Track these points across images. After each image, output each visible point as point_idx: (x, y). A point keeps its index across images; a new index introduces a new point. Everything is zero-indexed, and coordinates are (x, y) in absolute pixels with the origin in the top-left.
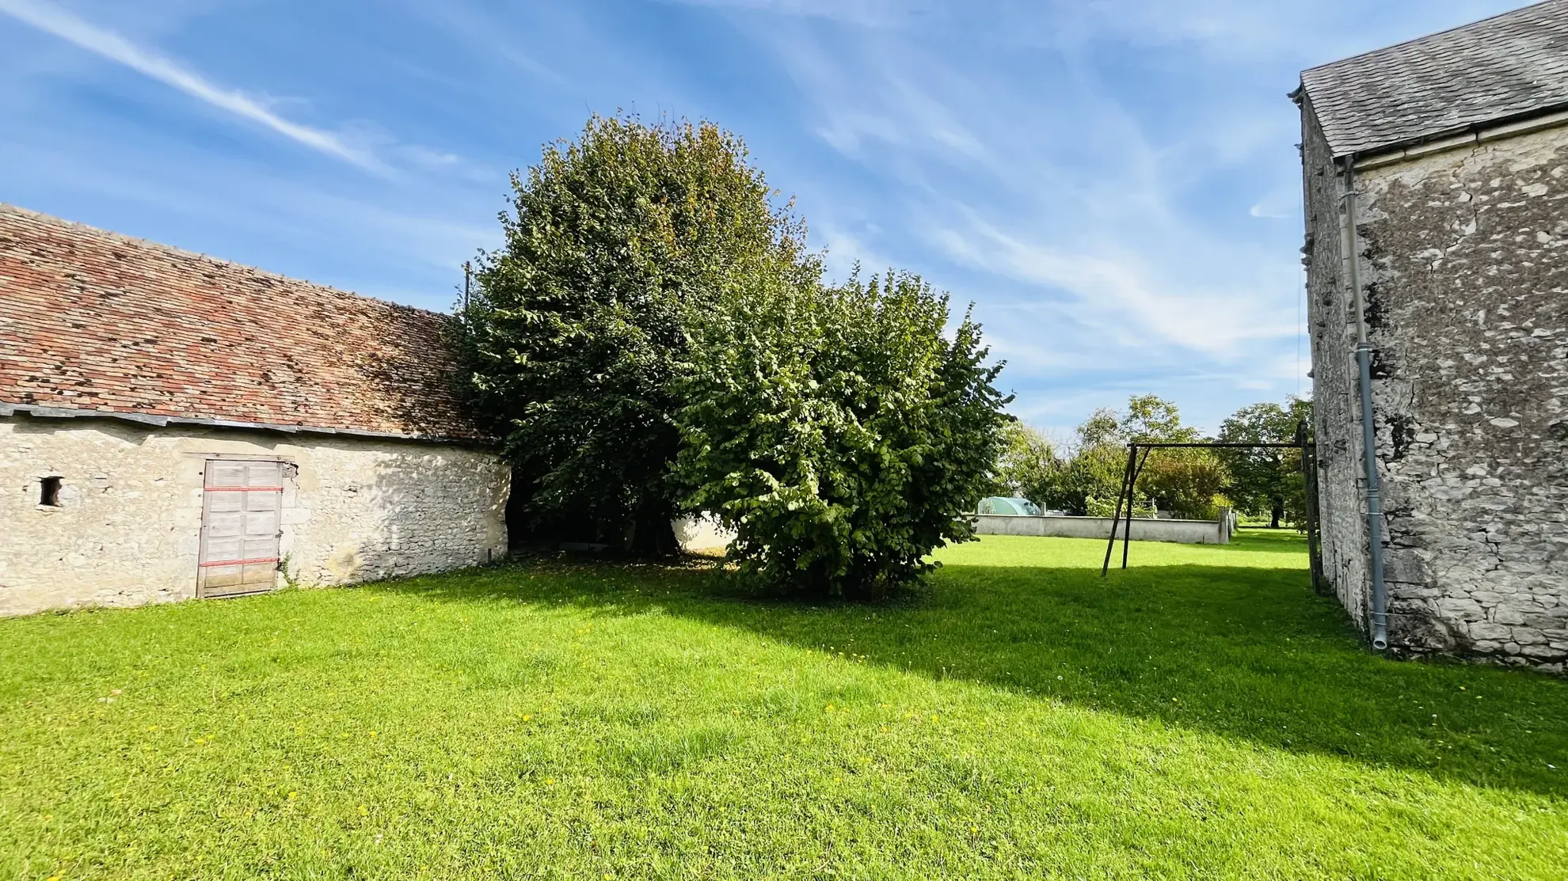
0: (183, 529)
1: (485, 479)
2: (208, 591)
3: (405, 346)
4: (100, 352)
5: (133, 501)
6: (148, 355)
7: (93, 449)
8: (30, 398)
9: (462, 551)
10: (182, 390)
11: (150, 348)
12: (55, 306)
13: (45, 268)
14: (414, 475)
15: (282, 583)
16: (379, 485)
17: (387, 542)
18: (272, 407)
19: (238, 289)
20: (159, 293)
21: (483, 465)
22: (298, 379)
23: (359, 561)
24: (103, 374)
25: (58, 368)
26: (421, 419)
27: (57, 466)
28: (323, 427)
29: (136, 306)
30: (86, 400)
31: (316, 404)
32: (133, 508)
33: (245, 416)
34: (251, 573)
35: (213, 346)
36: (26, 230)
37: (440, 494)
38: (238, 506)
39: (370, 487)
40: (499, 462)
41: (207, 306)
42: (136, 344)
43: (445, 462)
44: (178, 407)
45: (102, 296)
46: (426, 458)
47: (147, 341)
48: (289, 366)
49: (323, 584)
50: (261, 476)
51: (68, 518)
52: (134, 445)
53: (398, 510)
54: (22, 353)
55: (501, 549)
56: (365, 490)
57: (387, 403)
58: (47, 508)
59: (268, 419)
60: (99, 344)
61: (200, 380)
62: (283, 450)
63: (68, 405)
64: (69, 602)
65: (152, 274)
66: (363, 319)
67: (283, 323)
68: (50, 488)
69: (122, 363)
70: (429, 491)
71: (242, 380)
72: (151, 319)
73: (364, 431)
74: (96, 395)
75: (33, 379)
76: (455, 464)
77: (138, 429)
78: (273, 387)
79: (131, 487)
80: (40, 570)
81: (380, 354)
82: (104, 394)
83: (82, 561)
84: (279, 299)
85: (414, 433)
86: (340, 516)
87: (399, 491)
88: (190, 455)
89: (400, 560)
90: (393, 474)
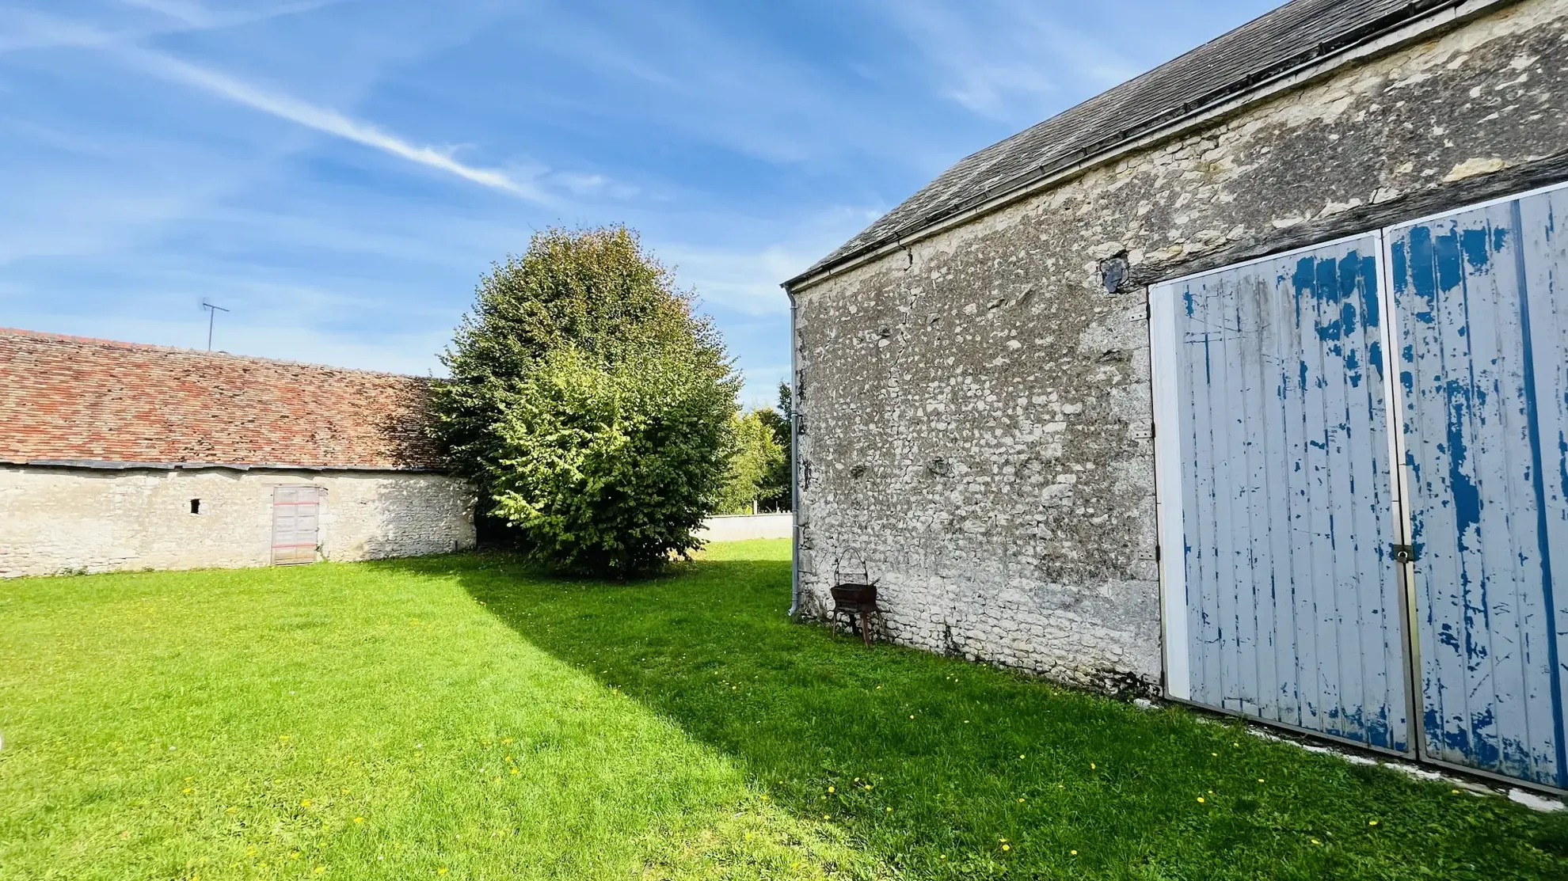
0: (263, 527)
1: (457, 494)
2: (278, 562)
3: (415, 407)
4: (223, 430)
5: (236, 511)
6: (248, 429)
7: (215, 483)
8: (183, 459)
9: (441, 542)
10: (261, 448)
11: (251, 426)
12: (206, 406)
13: (205, 384)
14: (405, 493)
15: (319, 559)
16: (380, 499)
17: (386, 535)
18: (311, 455)
19: (311, 382)
20: (262, 391)
21: (454, 485)
22: (333, 436)
23: (366, 548)
24: (221, 443)
25: (199, 441)
26: (409, 457)
27: (198, 493)
28: (339, 465)
29: (248, 400)
30: (210, 458)
31: (339, 451)
32: (236, 515)
33: (294, 462)
34: (301, 551)
35: (287, 420)
36: (199, 363)
37: (423, 504)
38: (292, 513)
39: (374, 501)
40: (468, 483)
41: (289, 395)
42: (243, 424)
43: (427, 484)
44: (257, 459)
45: (231, 397)
46: (412, 482)
47: (249, 421)
48: (329, 428)
49: (344, 561)
50: (305, 495)
51: (204, 521)
52: (235, 481)
53: (393, 515)
54: (184, 435)
55: (472, 541)
56: (370, 503)
57: (388, 447)
58: (194, 514)
59: (307, 462)
60: (223, 426)
61: (273, 442)
62: (318, 480)
63: (200, 461)
64: (206, 565)
65: (261, 380)
66: (390, 391)
67: (334, 399)
68: (195, 505)
69: (232, 436)
70: (416, 502)
71: (298, 440)
72: (255, 408)
73: (367, 466)
74: (215, 455)
75: (186, 448)
76: (434, 485)
77: (238, 472)
78: (316, 443)
79: (236, 504)
80: (191, 547)
81: (394, 414)
82: (219, 453)
83: (211, 543)
84: (335, 384)
85: (402, 466)
86: (355, 519)
87: (394, 503)
88: (264, 485)
89: (395, 547)
90: (390, 492)
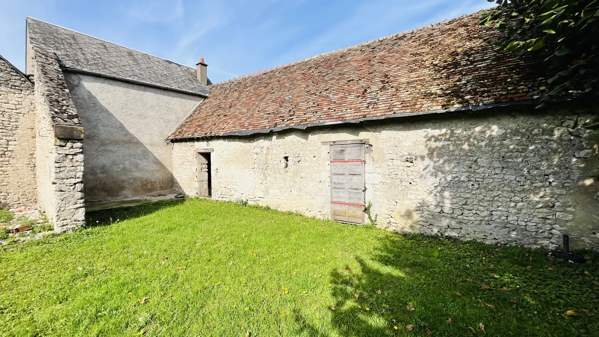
0: (324, 183)
1: (569, 146)
2: (334, 216)
5: (307, 167)
7: (294, 143)
8: (276, 125)
14: (466, 147)
15: (367, 221)
16: (431, 156)
17: (440, 205)
21: (563, 129)
22: (383, 88)
23: (416, 216)
25: (290, 111)
26: (469, 91)
27: (287, 152)
34: (348, 210)
37: (496, 164)
38: (345, 171)
39: (423, 158)
41: (363, 63)
43: (502, 131)
46: (478, 129)
49: (392, 229)
50: (353, 152)
51: (291, 174)
52: (305, 140)
53: (449, 178)
56: (418, 160)
58: (286, 169)
59: (349, 117)
61: (332, 103)
62: (363, 135)
70: (483, 161)
71: (351, 97)
76: (516, 132)
78: (364, 97)
79: (306, 161)
80: (286, 195)
83: (296, 193)
85: (457, 106)
86: (401, 181)
87: (449, 161)
88: (324, 143)
89: (453, 223)
90: (443, 147)
